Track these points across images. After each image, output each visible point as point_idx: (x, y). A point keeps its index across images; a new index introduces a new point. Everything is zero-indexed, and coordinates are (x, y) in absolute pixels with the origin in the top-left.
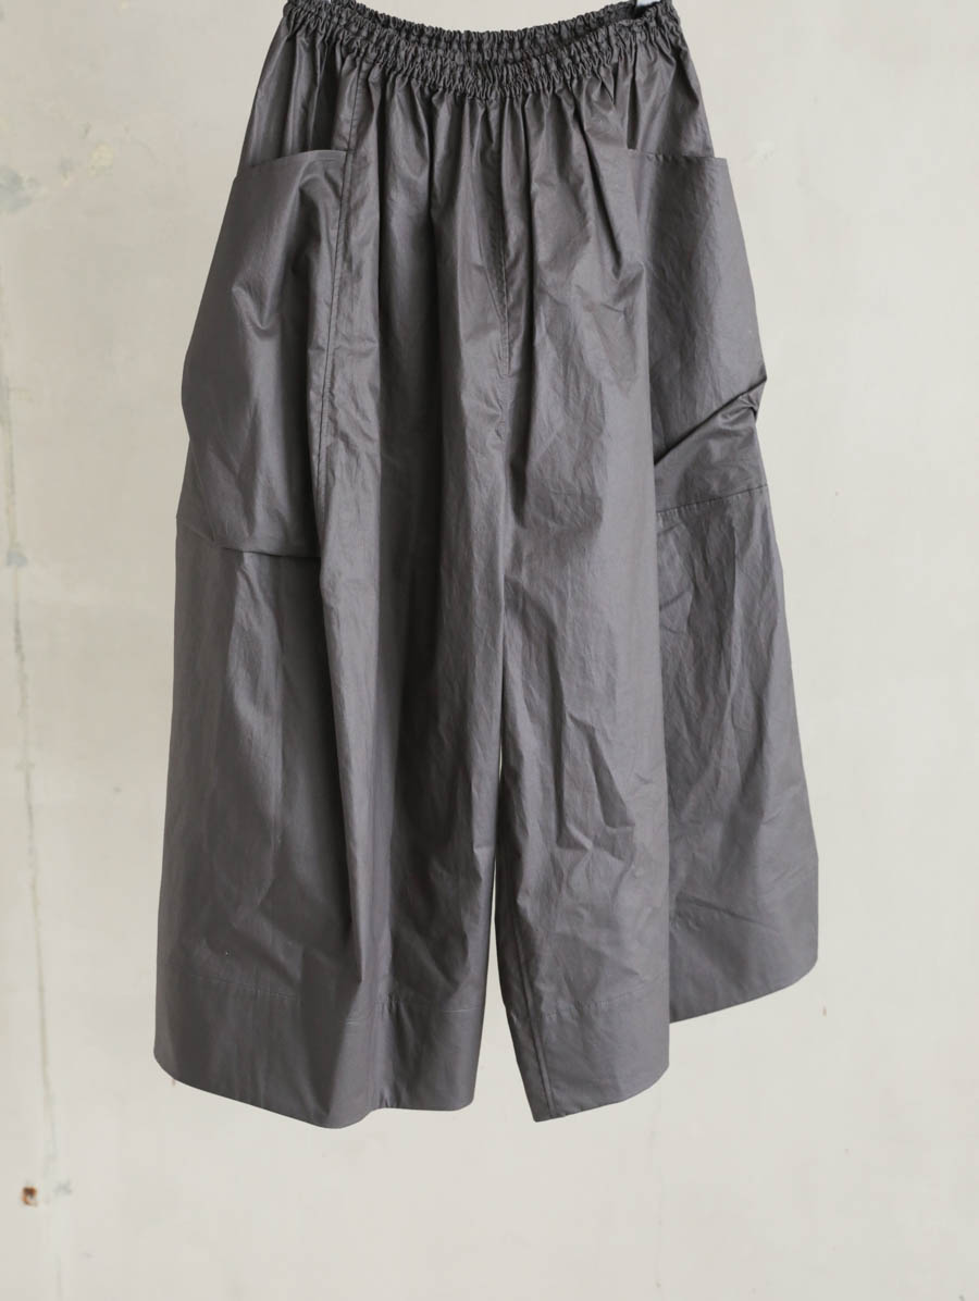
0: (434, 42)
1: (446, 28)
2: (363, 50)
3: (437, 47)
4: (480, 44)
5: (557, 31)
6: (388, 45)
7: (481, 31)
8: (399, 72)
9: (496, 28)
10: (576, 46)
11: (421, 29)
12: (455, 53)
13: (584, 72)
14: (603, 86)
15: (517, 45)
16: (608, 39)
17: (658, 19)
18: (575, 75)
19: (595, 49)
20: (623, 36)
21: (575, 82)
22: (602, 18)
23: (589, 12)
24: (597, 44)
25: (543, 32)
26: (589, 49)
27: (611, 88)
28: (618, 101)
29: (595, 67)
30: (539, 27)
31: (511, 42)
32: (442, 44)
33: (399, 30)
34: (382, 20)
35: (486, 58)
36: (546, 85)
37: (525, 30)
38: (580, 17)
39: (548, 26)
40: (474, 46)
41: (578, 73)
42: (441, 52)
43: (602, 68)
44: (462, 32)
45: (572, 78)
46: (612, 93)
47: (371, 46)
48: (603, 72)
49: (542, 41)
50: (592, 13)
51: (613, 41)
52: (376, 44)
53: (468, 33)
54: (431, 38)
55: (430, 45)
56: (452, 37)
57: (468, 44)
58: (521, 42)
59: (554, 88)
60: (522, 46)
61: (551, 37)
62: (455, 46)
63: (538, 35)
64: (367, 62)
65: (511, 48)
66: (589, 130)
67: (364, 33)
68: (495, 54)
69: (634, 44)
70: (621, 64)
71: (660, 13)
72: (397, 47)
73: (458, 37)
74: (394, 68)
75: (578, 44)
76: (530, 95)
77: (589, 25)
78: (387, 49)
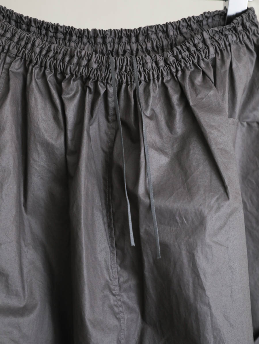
0: (68, 37)
1: (77, 27)
2: (6, 47)
3: (70, 40)
4: (104, 38)
5: (165, 29)
6: (27, 44)
7: (105, 29)
8: (36, 64)
9: (118, 27)
10: (178, 49)
11: (56, 28)
12: (85, 44)
13: (186, 65)
14: (204, 74)
15: (133, 39)
16: (204, 41)
17: (243, 25)
18: (179, 68)
19: (193, 49)
20: (217, 38)
21: (180, 73)
22: (202, 21)
23: (191, 16)
24: (195, 46)
25: (154, 30)
26: (188, 49)
27: (211, 75)
28: (218, 82)
29: (196, 61)
30: (151, 27)
31: (129, 37)
32: (74, 38)
33: (39, 28)
34: (26, 21)
35: (109, 48)
36: (156, 76)
37: (140, 28)
38: (184, 20)
39: (157, 26)
40: (100, 40)
41: (181, 66)
42: (73, 44)
43: (201, 61)
44: (90, 30)
45: (177, 71)
46: (212, 78)
47: (13, 44)
48: (202, 65)
49: (153, 36)
50: (193, 17)
51: (209, 42)
52: (17, 43)
53: (95, 30)
54: (65, 34)
55: (65, 39)
56: (82, 34)
57: (95, 38)
58: (137, 37)
59: (163, 79)
60: (137, 40)
61: (161, 34)
62: (85, 40)
63: (150, 33)
64: (10, 57)
65: (129, 42)
66: (195, 106)
67: (9, 35)
68: (116, 46)
69: (227, 43)
70: (219, 58)
71: (245, 21)
72: (33, 45)
73: (86, 34)
74: (31, 61)
75: (179, 47)
76: (143, 82)
77: (190, 26)
78: (25, 47)
